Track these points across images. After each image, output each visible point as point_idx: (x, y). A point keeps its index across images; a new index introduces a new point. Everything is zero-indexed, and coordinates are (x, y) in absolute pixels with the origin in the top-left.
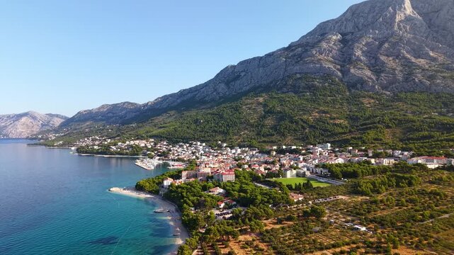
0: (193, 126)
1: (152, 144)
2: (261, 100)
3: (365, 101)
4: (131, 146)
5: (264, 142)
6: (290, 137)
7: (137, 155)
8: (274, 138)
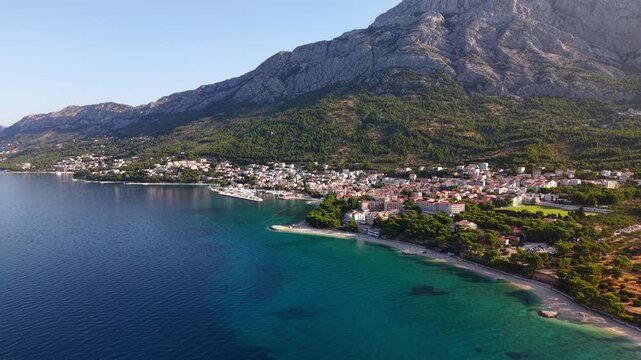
0: (261, 140)
1: (208, 165)
2: (350, 103)
3: (492, 107)
4: (179, 169)
5: (380, 162)
6: (411, 156)
7: (195, 181)
8: (389, 156)
